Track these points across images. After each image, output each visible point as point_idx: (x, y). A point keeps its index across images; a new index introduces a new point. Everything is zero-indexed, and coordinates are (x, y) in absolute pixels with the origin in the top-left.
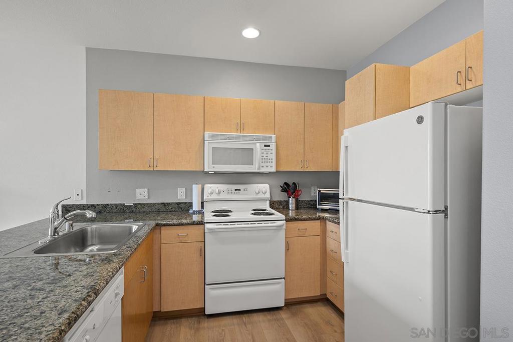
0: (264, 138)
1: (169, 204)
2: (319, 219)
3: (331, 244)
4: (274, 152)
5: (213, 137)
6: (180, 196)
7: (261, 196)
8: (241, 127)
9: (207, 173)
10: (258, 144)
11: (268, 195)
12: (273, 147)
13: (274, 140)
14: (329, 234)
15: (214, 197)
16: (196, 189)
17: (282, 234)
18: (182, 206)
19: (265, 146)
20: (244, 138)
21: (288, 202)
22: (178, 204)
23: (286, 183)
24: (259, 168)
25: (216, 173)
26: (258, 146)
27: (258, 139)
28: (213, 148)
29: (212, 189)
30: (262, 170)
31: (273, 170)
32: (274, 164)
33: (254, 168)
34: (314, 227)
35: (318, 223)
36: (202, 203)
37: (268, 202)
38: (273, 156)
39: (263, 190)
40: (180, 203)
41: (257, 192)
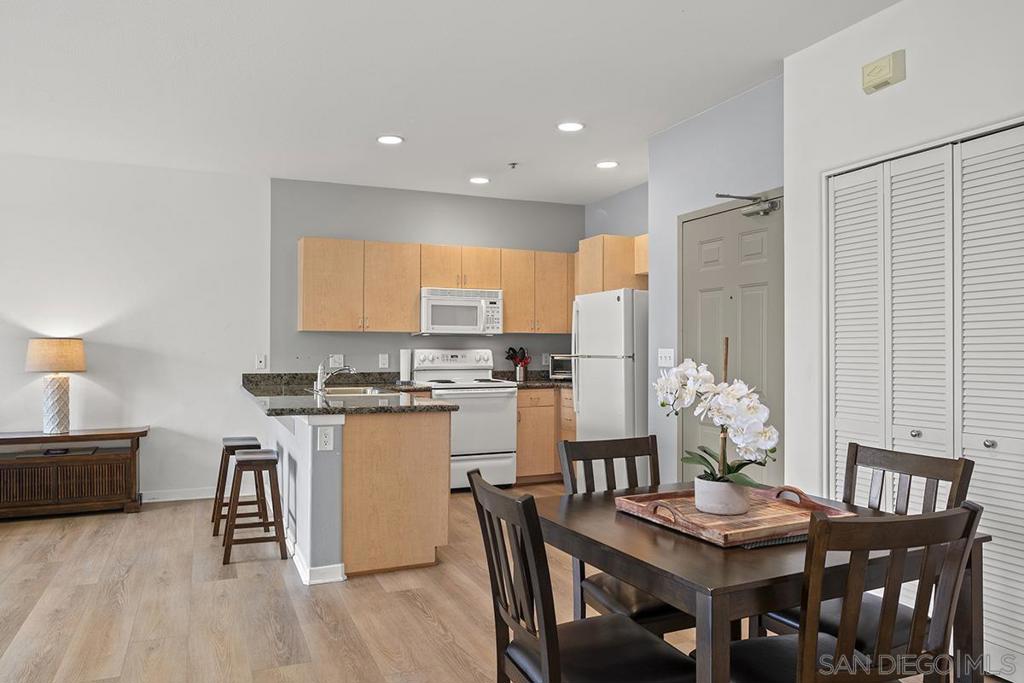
0: (490, 295)
1: (369, 374)
2: (552, 387)
3: (565, 413)
4: (501, 310)
5: (433, 293)
6: (383, 364)
7: (483, 364)
8: (462, 280)
9: (420, 336)
10: (483, 302)
11: (490, 363)
12: (500, 304)
13: (500, 297)
14: (565, 403)
15: (427, 364)
16: (404, 354)
17: (514, 403)
18: (385, 376)
19: (491, 303)
20: (467, 294)
21: (515, 372)
22: (380, 374)
23: (511, 349)
24: (484, 330)
25: (432, 336)
26: (483, 303)
27: (482, 295)
28: (433, 306)
29: (424, 355)
30: (488, 332)
31: (500, 332)
32: (500, 325)
33: (478, 330)
34: (547, 395)
35: (551, 392)
36: (411, 374)
37: (490, 372)
38: (500, 316)
39: (484, 357)
40: (383, 373)
41: (478, 358)
